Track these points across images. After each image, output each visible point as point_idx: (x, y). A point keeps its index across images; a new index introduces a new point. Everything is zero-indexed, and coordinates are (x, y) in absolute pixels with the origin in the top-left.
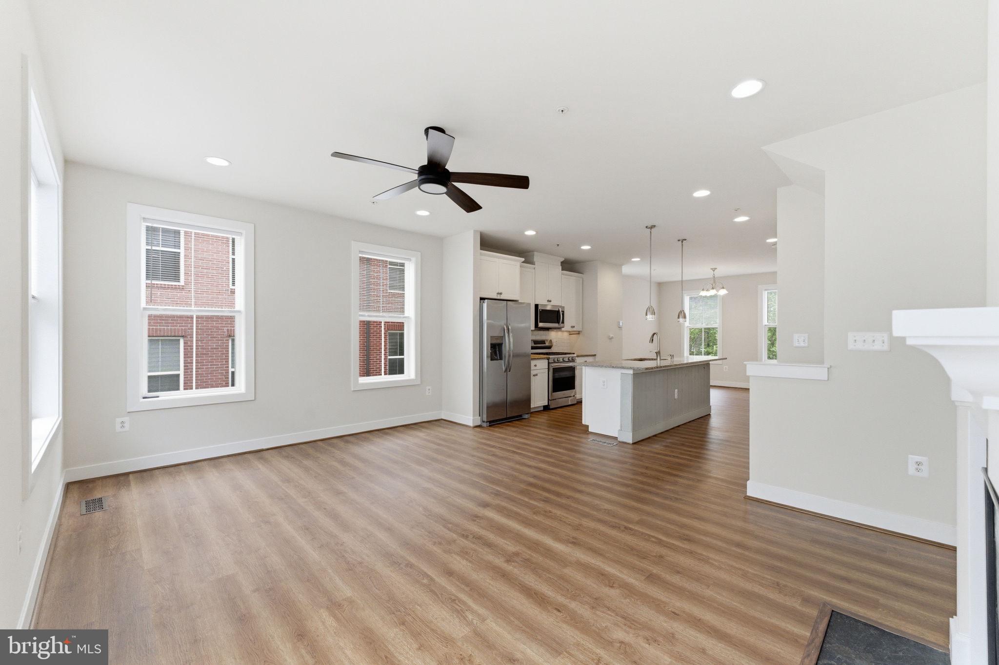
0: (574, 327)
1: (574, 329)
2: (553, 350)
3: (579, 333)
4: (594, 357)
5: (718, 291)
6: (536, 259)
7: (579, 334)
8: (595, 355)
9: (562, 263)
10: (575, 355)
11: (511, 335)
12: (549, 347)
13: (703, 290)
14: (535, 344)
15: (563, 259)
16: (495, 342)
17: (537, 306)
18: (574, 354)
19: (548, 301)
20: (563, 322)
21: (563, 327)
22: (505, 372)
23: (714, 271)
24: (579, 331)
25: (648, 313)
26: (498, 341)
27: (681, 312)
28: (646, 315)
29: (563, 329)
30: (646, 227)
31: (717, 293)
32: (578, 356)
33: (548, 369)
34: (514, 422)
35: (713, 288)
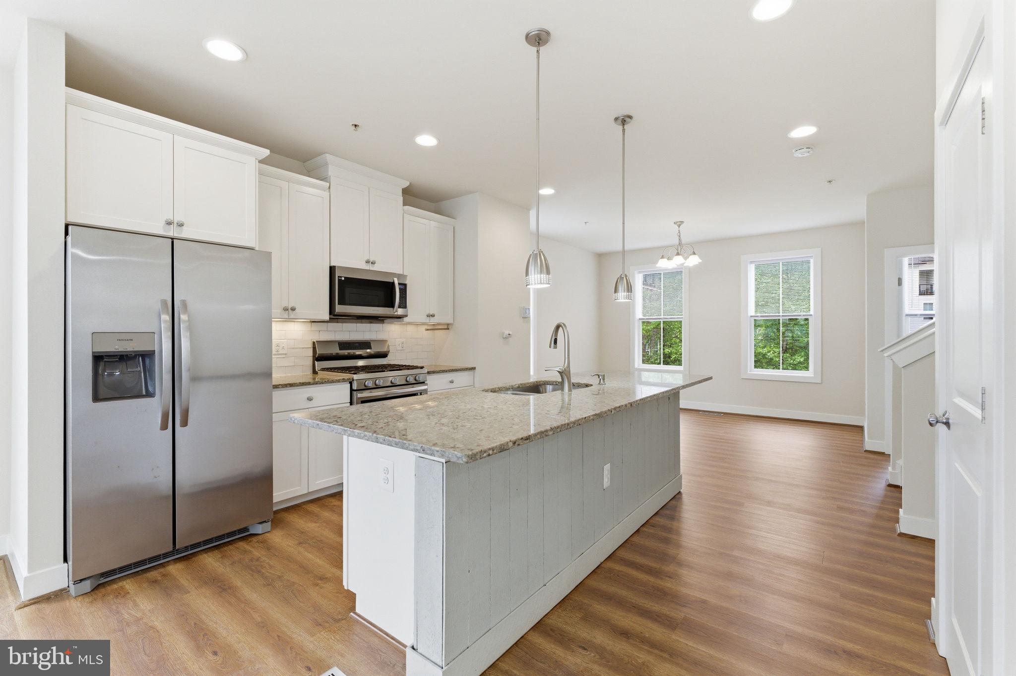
0: (433, 316)
1: (433, 321)
2: (389, 360)
3: (448, 327)
4: (471, 372)
5: (686, 258)
6: (332, 171)
7: (448, 329)
8: (474, 369)
9: (406, 192)
10: (425, 370)
12: (384, 355)
13: (663, 257)
14: (341, 349)
15: (406, 184)
17: (332, 269)
18: (422, 368)
19: (368, 262)
20: (403, 305)
21: (406, 316)
22: (163, 429)
23: (679, 227)
24: (448, 325)
26: (133, 347)
27: (621, 278)
29: (406, 320)
31: (684, 261)
32: (429, 373)
33: (351, 403)
35: (678, 254)
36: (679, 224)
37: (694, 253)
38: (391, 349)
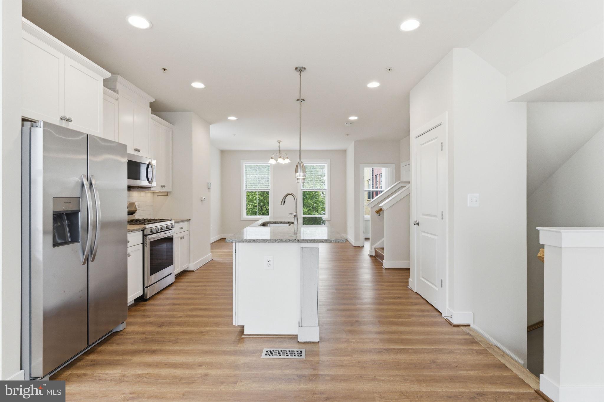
0: (164, 187)
1: (164, 189)
3: (167, 194)
4: (189, 222)
7: (167, 195)
8: (190, 220)
9: (152, 105)
10: (173, 222)
11: (97, 193)
12: (133, 213)
16: (62, 208)
19: (135, 150)
22: (84, 264)
24: (167, 192)
25: (299, 170)
26: (71, 208)
28: (296, 171)
30: (296, 68)
32: (175, 223)
33: (143, 243)
34: (102, 348)
36: (279, 142)
37: (287, 158)
38: (137, 208)
